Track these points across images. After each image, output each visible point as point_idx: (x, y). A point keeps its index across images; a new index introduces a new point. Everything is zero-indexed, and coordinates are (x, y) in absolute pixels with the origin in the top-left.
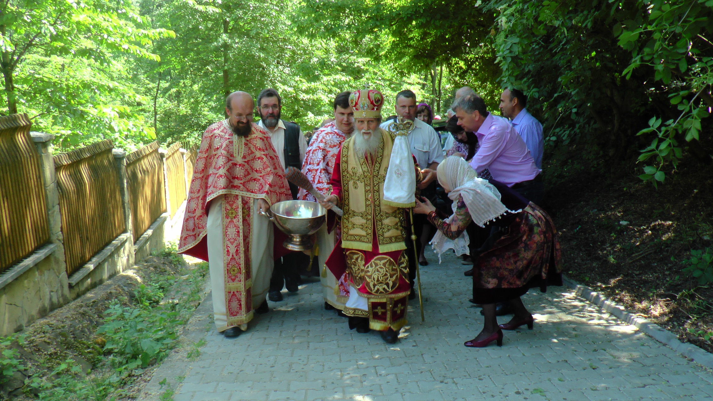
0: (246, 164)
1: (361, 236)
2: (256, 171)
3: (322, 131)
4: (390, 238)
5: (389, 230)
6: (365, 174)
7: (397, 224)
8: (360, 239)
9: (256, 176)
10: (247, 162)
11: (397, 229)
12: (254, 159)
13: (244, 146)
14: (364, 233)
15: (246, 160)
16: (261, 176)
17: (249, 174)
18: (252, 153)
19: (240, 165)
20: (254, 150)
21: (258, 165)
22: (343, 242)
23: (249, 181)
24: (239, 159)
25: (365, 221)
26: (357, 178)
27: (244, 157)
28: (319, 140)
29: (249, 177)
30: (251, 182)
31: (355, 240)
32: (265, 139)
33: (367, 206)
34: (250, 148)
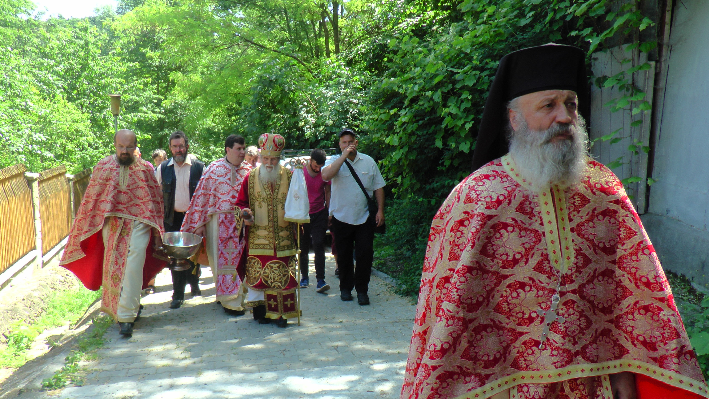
0: (129, 192)
1: (264, 245)
2: (139, 198)
3: (213, 165)
4: (284, 246)
5: (283, 240)
6: (269, 196)
7: (288, 236)
8: (263, 247)
9: (138, 202)
10: (131, 190)
11: (288, 240)
12: (137, 187)
13: (128, 176)
14: (267, 242)
15: (130, 188)
16: (142, 203)
17: (132, 200)
18: (136, 183)
19: (124, 193)
20: (137, 181)
21: (140, 193)
22: (250, 250)
23: (131, 206)
24: (123, 188)
25: (267, 233)
26: (262, 200)
27: (128, 186)
28: (210, 171)
29: (132, 203)
30: (133, 207)
31: (260, 248)
32: (147, 172)
33: (269, 221)
34: (134, 179)
